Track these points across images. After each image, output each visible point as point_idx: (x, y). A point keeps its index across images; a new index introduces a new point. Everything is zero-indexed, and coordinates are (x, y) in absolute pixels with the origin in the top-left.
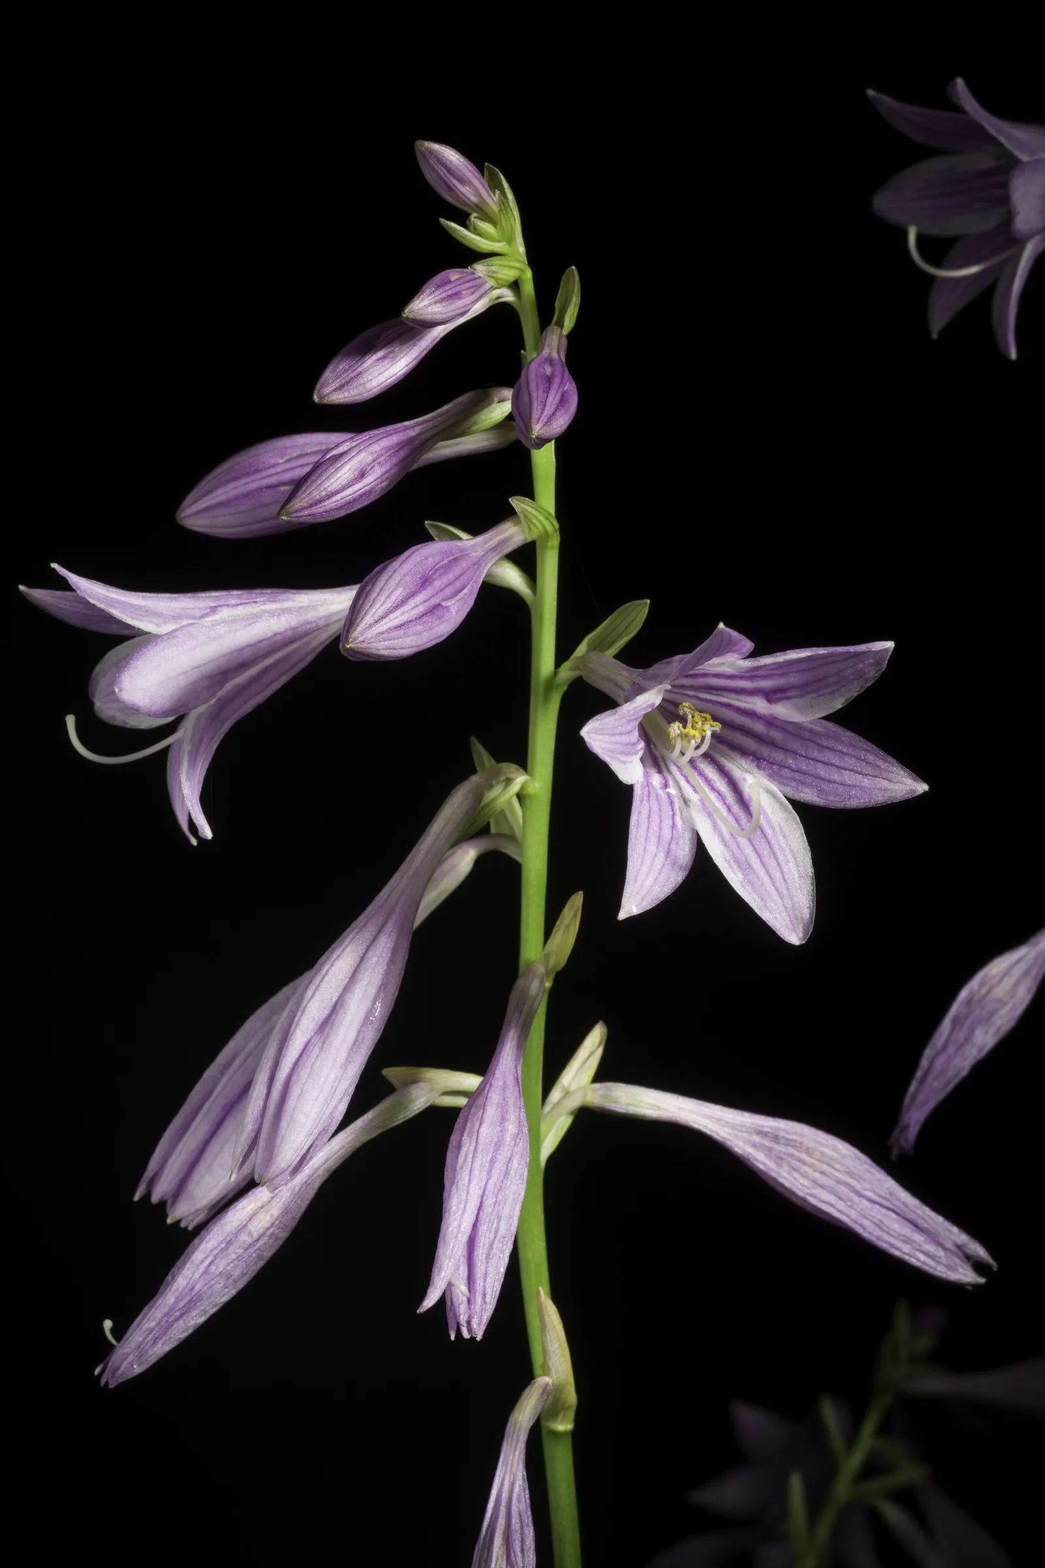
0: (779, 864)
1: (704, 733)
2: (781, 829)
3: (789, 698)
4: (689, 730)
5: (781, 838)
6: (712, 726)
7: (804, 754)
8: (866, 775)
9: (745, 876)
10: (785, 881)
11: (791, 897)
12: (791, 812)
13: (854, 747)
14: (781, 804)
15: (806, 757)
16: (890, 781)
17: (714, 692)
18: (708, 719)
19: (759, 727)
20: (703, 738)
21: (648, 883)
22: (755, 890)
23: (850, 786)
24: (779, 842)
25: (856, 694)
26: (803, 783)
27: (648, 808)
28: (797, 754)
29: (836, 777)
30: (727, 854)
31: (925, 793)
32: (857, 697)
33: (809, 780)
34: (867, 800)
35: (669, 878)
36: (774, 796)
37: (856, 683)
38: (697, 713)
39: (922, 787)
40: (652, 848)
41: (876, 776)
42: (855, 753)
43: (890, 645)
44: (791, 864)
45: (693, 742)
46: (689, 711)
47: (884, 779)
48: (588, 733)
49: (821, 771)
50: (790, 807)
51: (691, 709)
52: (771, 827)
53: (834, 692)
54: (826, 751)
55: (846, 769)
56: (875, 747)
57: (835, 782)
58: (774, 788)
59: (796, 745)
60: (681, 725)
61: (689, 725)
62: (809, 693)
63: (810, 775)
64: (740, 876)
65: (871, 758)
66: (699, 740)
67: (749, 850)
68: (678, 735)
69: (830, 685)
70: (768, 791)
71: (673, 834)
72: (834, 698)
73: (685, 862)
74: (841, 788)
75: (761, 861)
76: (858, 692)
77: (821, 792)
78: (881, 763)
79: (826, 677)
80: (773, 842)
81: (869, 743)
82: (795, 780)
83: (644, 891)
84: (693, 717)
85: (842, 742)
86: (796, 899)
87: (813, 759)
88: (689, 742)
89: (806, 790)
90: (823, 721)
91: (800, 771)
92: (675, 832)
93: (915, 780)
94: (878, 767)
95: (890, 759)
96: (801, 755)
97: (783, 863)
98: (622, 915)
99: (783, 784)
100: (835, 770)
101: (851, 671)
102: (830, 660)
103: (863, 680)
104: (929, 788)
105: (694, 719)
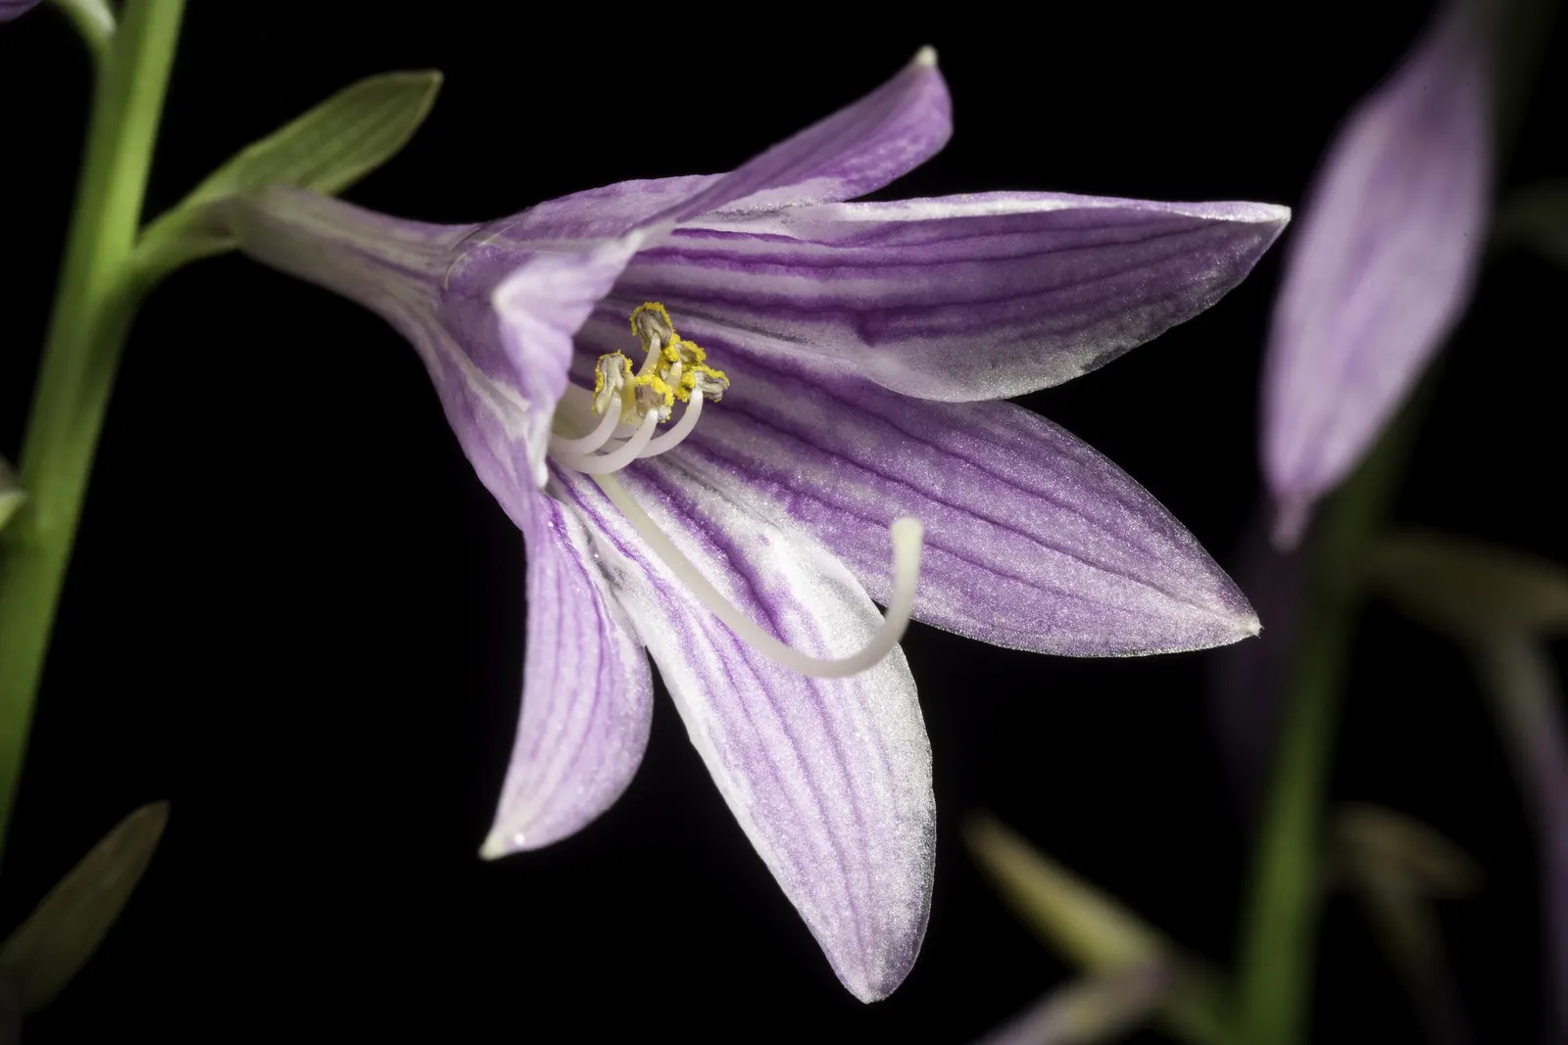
0: (846, 774)
1: (684, 393)
3: (934, 333)
4: (647, 377)
6: (709, 380)
7: (938, 490)
8: (1107, 569)
10: (859, 822)
11: (866, 866)
13: (1090, 488)
14: (863, 614)
15: (944, 503)
16: (1168, 595)
18: (699, 358)
20: (680, 407)
21: (559, 769)
23: (1058, 593)
24: (850, 716)
25: (1135, 343)
28: (919, 491)
29: (1025, 567)
31: (1249, 642)
32: (1135, 351)
33: (940, 562)
34: (1100, 640)
36: (841, 590)
37: (1145, 312)
38: (675, 339)
39: (1245, 626)
40: (569, 673)
41: (1132, 576)
42: (1093, 507)
43: (1278, 215)
44: (879, 783)
45: (652, 411)
46: (657, 326)
47: (1150, 585)
48: (507, 301)
49: (985, 543)
53: (1068, 329)
54: (1006, 492)
55: (1056, 547)
56: (1149, 497)
57: (1015, 578)
59: (914, 465)
60: (629, 364)
61: (650, 365)
62: (1000, 323)
63: (946, 550)
65: (1133, 524)
66: (666, 412)
67: (771, 727)
68: (617, 388)
69: (1072, 308)
71: (602, 648)
72: (1067, 347)
74: (1034, 595)
76: (1141, 338)
77: (975, 598)
78: (1152, 540)
80: (836, 715)
81: (1135, 484)
84: (663, 346)
85: (1055, 471)
86: (880, 877)
87: (962, 509)
88: (643, 410)
89: (932, 591)
90: (1014, 407)
93: (1231, 601)
94: (1143, 549)
95: (1184, 535)
96: (928, 494)
98: (495, 846)
99: (866, 565)
100: (1023, 543)
101: (1146, 274)
102: (1095, 236)
103: (1169, 305)
104: (1261, 629)
105: (666, 352)
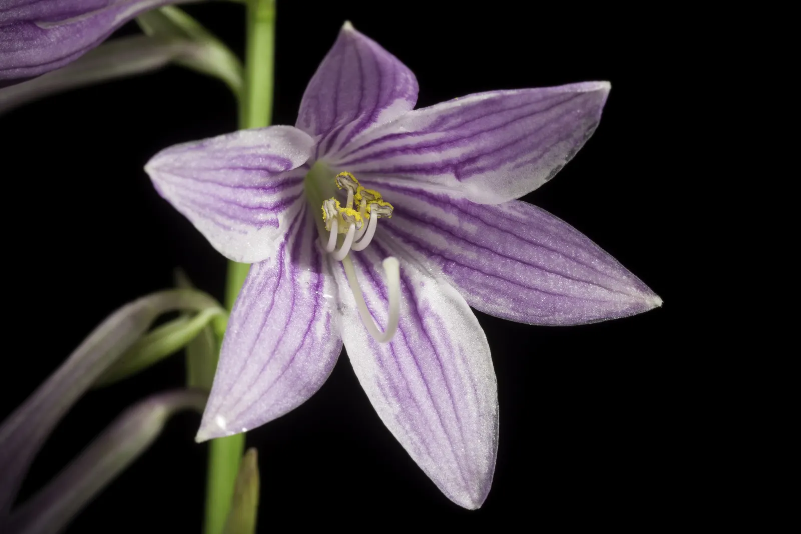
0: (451, 396)
1: (367, 215)
2: (461, 350)
3: (481, 170)
4: (349, 210)
5: (459, 361)
7: (500, 250)
8: (579, 280)
9: (403, 410)
10: (458, 419)
11: (463, 441)
12: (476, 328)
13: (563, 240)
14: (466, 318)
15: (502, 255)
16: (610, 290)
17: (403, 175)
18: (376, 198)
19: (451, 219)
20: (367, 224)
21: (248, 399)
22: (414, 428)
23: (554, 294)
24: (456, 367)
25: (564, 163)
26: (497, 291)
27: (269, 302)
28: (493, 252)
30: (381, 377)
31: (656, 311)
32: (567, 166)
33: (503, 286)
34: (577, 315)
35: (285, 396)
36: (458, 307)
37: (562, 146)
38: (360, 188)
39: (655, 301)
40: (263, 351)
41: (588, 282)
42: (566, 249)
43: (605, 86)
44: (470, 397)
45: (353, 227)
46: (350, 184)
47: (600, 286)
48: (158, 169)
49: (521, 274)
50: (476, 320)
51: (353, 182)
52: (449, 346)
53: (534, 160)
54: (527, 246)
55: (551, 272)
56: (589, 240)
57: (536, 290)
58: (460, 297)
59: (492, 238)
60: (338, 203)
61: (350, 203)
62: (505, 162)
63: (505, 279)
64: (396, 408)
65: (584, 256)
66: (361, 226)
67: (412, 374)
68: (334, 216)
69: (530, 149)
70: (451, 301)
71: (303, 341)
72: (536, 169)
73: (314, 379)
74: (544, 298)
75: (429, 390)
76: (566, 159)
77: (517, 300)
78: (596, 263)
79: (525, 137)
80: (448, 367)
81: (581, 235)
82: (486, 286)
83: (240, 408)
84: (355, 193)
85: (547, 233)
86: (471, 445)
87: (512, 258)
88: (348, 228)
89: (500, 300)
90: (523, 203)
91: (494, 275)
92: (308, 340)
93: (643, 290)
94: (592, 268)
95: (609, 258)
96: (496, 253)
97: (456, 396)
98: (203, 436)
99: (472, 292)
100: (537, 272)
101: (554, 126)
102: (526, 110)
103: (571, 140)
104: (663, 303)
105: (356, 195)
